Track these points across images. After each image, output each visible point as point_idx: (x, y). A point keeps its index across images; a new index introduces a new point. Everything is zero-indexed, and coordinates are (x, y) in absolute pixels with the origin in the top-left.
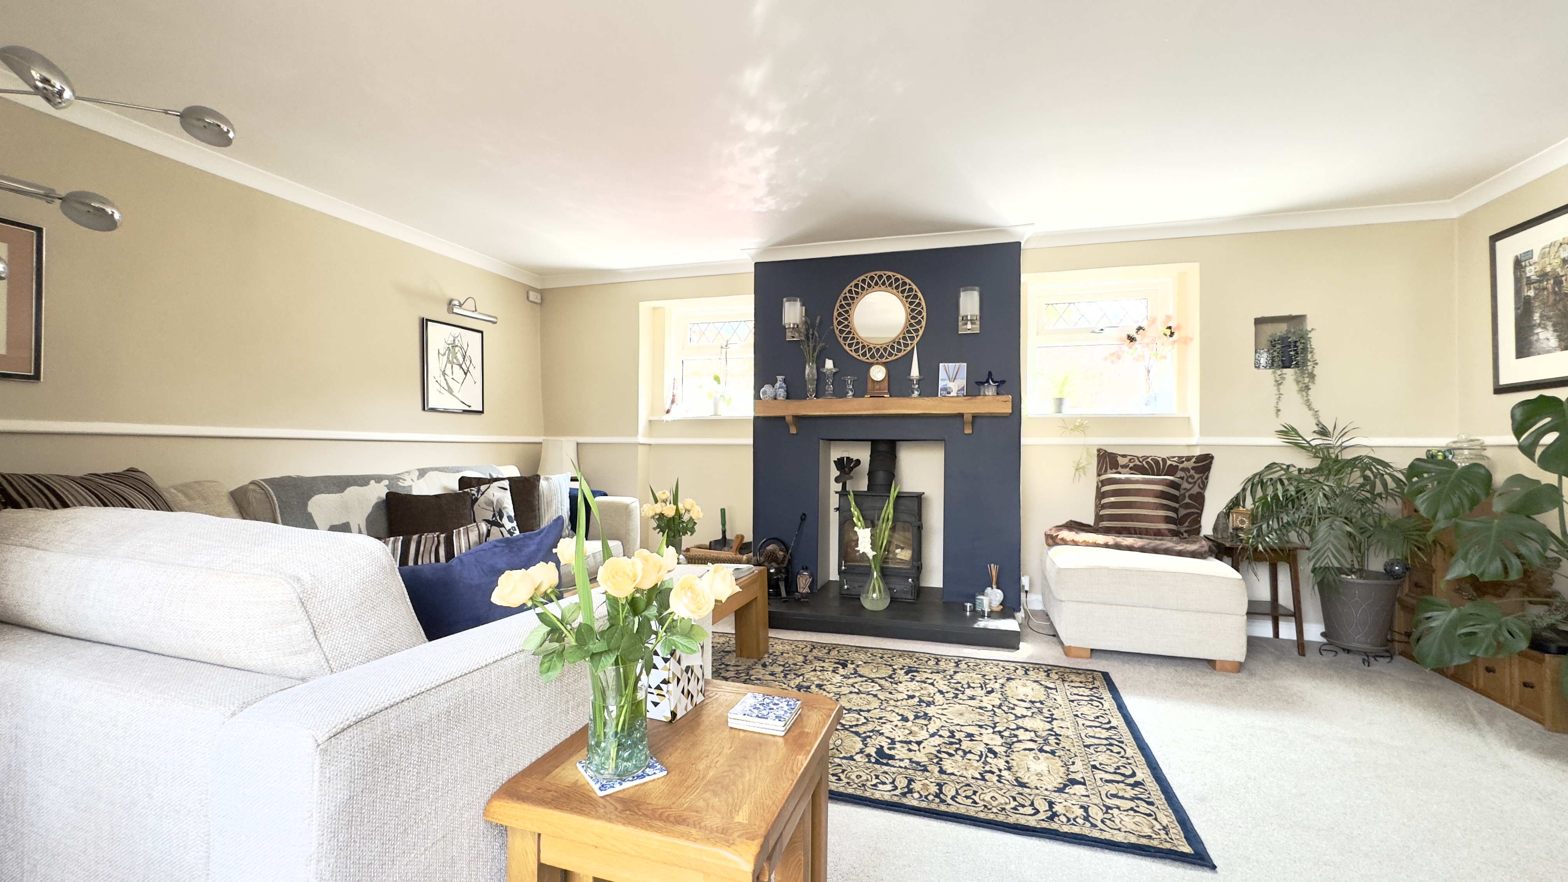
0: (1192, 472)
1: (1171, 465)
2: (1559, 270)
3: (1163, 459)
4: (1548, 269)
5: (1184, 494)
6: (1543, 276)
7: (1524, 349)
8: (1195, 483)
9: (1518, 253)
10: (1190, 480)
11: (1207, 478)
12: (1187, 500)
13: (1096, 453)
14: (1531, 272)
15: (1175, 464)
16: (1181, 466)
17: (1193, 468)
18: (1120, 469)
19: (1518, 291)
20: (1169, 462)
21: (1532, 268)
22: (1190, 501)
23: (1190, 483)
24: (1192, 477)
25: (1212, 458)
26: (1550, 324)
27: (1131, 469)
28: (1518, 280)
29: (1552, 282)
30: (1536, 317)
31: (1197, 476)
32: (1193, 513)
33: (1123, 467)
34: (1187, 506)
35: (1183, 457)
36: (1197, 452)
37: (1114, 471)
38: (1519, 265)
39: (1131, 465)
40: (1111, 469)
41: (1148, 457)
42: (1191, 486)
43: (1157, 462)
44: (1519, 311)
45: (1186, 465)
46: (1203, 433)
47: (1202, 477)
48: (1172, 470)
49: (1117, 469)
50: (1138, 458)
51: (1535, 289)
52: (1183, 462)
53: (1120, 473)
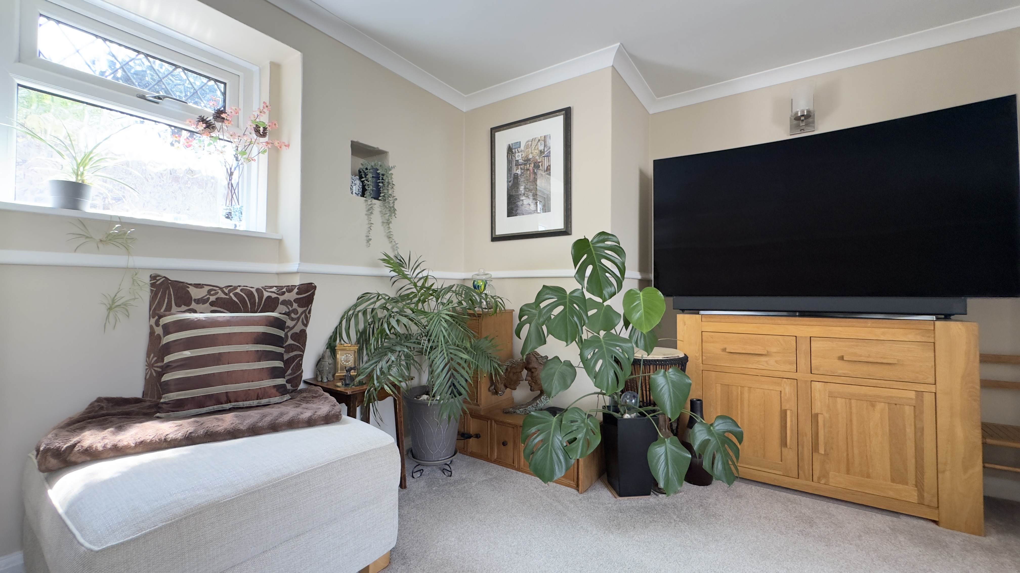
0: (295, 305)
1: (269, 297)
2: (537, 158)
3: (258, 290)
4: (530, 156)
5: (286, 335)
6: (527, 161)
7: (512, 211)
8: (298, 319)
9: (510, 143)
10: (293, 315)
11: (310, 312)
12: (290, 341)
13: (147, 280)
14: (519, 157)
15: (274, 296)
16: (282, 298)
17: (296, 300)
18: (194, 305)
19: (509, 170)
20: (266, 294)
21: (520, 154)
22: (293, 342)
23: (292, 319)
24: (295, 311)
25: (315, 287)
26: (531, 194)
27: (212, 304)
28: (509, 162)
29: (532, 165)
30: (522, 188)
31: (300, 310)
32: (296, 356)
33: (198, 301)
34: (290, 348)
35: (282, 287)
36: (297, 281)
37: (184, 308)
38: (510, 150)
39: (212, 298)
40: (178, 305)
41: (236, 288)
42: (294, 322)
43: (250, 294)
44: (510, 184)
45: (288, 296)
46: (303, 258)
47: (305, 311)
48: (271, 304)
49: (188, 304)
50: (221, 289)
51: (521, 169)
52: (283, 293)
53: (195, 311)
